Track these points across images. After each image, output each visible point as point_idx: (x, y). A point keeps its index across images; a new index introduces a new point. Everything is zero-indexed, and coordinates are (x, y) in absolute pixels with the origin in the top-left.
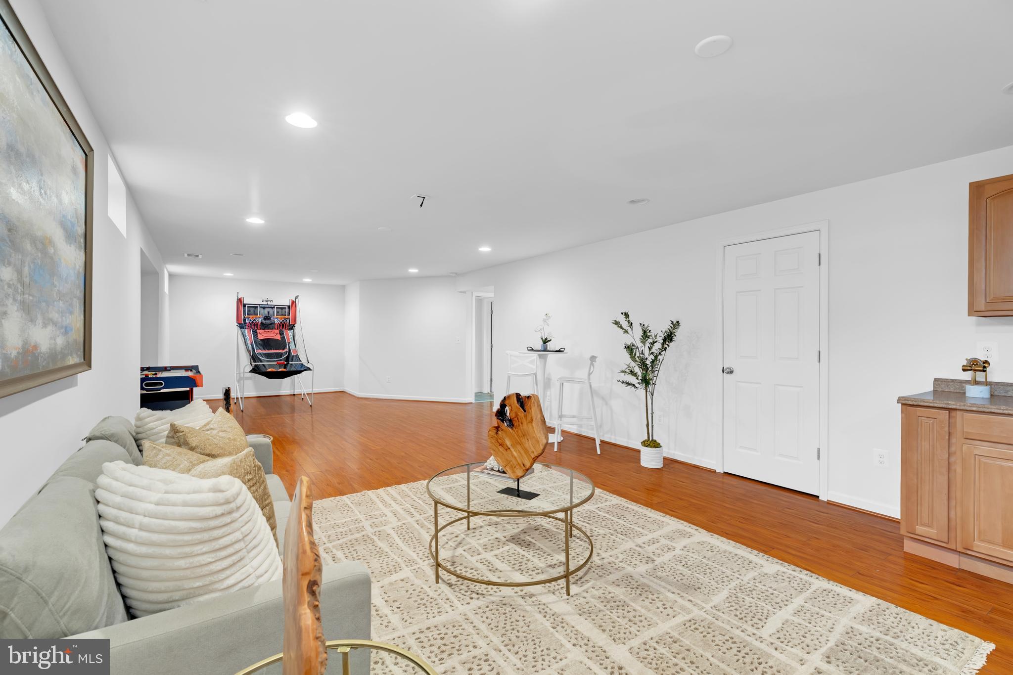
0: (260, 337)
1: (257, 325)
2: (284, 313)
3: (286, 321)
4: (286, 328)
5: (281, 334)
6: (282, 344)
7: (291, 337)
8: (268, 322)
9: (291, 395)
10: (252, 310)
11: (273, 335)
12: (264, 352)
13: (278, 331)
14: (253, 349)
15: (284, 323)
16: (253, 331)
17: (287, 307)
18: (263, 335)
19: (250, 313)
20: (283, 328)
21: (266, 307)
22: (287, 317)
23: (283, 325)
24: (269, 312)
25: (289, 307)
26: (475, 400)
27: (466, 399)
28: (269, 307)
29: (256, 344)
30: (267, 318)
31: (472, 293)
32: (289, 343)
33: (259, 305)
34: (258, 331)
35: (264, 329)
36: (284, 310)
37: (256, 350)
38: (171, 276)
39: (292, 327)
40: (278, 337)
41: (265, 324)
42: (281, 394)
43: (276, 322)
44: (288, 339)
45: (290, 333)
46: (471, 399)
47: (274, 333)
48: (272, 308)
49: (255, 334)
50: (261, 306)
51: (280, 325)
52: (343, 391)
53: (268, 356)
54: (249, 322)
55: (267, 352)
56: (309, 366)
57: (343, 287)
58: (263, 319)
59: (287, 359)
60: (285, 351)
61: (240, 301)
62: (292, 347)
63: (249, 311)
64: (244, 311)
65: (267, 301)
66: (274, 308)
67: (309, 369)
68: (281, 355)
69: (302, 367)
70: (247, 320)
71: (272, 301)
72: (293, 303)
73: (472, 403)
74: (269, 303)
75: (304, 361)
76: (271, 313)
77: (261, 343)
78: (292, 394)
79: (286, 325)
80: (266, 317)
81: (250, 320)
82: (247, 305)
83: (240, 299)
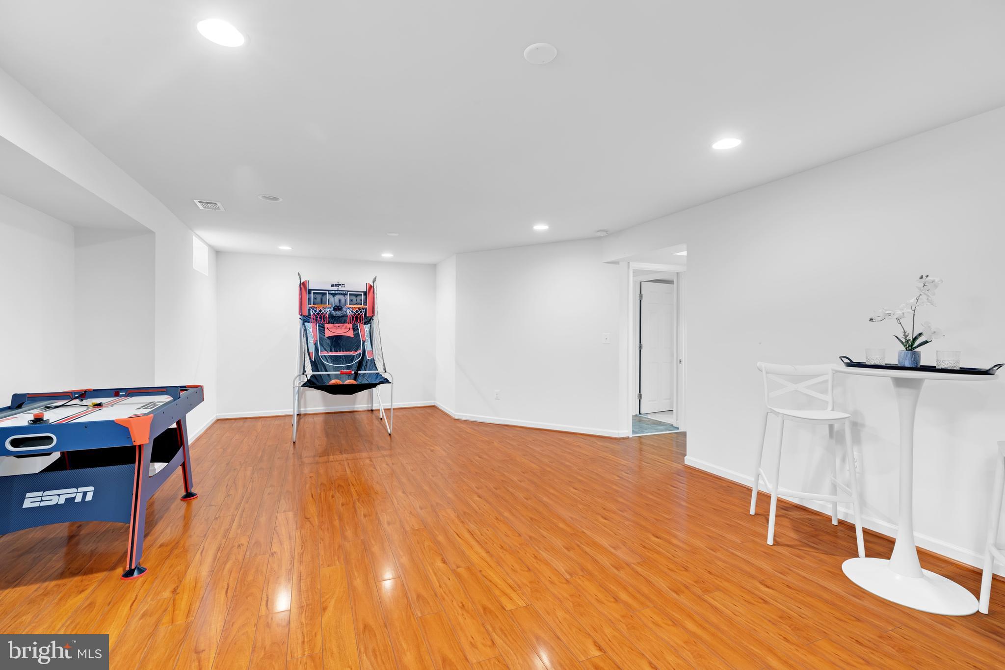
0: (328, 334)
1: (324, 316)
2: (358, 301)
3: (361, 312)
4: (360, 322)
5: (355, 329)
6: (354, 343)
7: (367, 334)
8: (339, 313)
9: (368, 411)
10: (319, 297)
11: (345, 330)
12: (331, 354)
13: (350, 326)
14: (317, 350)
15: (359, 314)
16: (319, 326)
17: (363, 293)
18: (332, 330)
19: (316, 301)
20: (357, 321)
21: (337, 294)
22: (362, 306)
23: (357, 317)
24: (340, 300)
25: (365, 293)
26: (634, 432)
27: (620, 432)
28: (339, 294)
29: (321, 344)
30: (338, 308)
31: (629, 263)
32: (364, 342)
33: (328, 290)
34: (326, 326)
35: (333, 323)
36: (359, 298)
37: (321, 351)
38: (218, 253)
39: (369, 321)
40: (351, 334)
41: (335, 317)
42: (355, 410)
43: (348, 313)
44: (363, 336)
45: (366, 328)
46: (624, 430)
47: (346, 328)
48: (345, 295)
49: (322, 329)
50: (330, 292)
51: (353, 317)
52: (434, 406)
53: (336, 359)
54: (314, 314)
55: (334, 354)
56: (386, 376)
57: (433, 267)
58: (332, 309)
59: (360, 366)
60: (358, 352)
61: (303, 285)
62: (368, 347)
63: (315, 299)
64: (309, 299)
65: (338, 285)
66: (347, 294)
67: (386, 381)
68: (350, 359)
69: (377, 377)
70: (311, 311)
71: (343, 285)
72: (371, 287)
73: (628, 438)
74: (340, 288)
75: (380, 370)
76: (343, 301)
77: (328, 341)
78: (370, 409)
79: (360, 317)
80: (337, 306)
81: (315, 311)
82: (312, 292)
83: (303, 283)
